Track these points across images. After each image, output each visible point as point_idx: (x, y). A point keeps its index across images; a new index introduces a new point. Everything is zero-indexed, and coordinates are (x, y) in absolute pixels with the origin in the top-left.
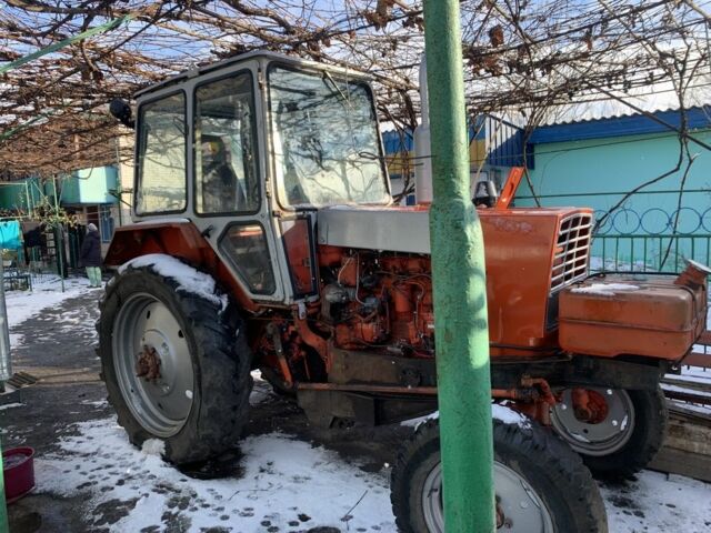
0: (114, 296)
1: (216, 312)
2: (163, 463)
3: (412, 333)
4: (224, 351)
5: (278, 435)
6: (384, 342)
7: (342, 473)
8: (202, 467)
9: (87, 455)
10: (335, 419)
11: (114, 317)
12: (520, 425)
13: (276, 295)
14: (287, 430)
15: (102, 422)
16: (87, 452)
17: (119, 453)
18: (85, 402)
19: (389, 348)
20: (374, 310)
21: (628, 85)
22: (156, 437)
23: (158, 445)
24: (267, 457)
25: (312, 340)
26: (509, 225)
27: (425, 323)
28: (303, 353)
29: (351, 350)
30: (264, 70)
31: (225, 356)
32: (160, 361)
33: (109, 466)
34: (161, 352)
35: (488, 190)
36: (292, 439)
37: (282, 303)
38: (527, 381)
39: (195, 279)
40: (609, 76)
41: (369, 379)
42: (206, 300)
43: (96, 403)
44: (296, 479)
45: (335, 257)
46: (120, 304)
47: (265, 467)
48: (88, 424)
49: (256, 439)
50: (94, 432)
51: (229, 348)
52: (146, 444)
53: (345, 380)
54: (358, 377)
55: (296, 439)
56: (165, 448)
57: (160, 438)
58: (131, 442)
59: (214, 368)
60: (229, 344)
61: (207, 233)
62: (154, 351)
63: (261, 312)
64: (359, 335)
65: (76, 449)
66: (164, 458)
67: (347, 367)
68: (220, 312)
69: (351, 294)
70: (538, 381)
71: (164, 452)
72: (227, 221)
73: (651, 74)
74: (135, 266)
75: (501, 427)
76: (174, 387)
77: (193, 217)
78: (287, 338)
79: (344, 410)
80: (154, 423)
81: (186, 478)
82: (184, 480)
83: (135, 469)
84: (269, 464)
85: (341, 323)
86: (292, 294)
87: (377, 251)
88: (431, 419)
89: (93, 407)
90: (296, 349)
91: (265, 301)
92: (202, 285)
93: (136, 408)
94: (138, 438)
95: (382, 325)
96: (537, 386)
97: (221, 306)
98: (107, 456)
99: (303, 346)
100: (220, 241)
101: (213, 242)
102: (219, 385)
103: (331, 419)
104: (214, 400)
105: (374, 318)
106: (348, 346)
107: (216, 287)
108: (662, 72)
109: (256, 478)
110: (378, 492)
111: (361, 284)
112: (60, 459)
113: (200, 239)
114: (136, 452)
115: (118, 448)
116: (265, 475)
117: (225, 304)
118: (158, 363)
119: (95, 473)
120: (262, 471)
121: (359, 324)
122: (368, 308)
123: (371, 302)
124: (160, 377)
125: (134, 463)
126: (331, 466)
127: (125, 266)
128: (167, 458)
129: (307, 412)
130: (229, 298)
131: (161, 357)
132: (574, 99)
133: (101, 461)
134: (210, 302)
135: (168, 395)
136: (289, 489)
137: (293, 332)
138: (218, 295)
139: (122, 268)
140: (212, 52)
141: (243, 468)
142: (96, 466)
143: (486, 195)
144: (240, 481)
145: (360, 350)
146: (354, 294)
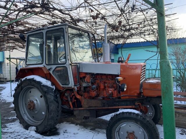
0: (20, 87)
1: (52, 90)
2: (36, 133)
3: (105, 94)
4: (55, 100)
5: (65, 123)
6: (97, 96)
7: (86, 131)
8: (47, 133)
9: (11, 133)
10: (84, 117)
11: (19, 93)
12: (139, 114)
13: (69, 85)
14: (68, 122)
15: (13, 123)
16: (11, 132)
17: (21, 131)
18: (5, 118)
19: (99, 98)
20: (95, 88)
21: (145, 35)
22: (33, 126)
23: (34, 128)
24: (64, 129)
25: (78, 97)
26: (130, 67)
27: (108, 91)
28: (75, 100)
29: (88, 99)
30: (67, 28)
31: (55, 102)
32: (35, 104)
33: (19, 135)
34: (35, 102)
35: (121, 59)
36: (70, 124)
37: (71, 87)
38: (137, 104)
39: (46, 82)
40: (141, 33)
41: (94, 106)
42: (50, 87)
43: (9, 118)
44: (74, 134)
45: (84, 75)
46: (22, 89)
47: (65, 131)
48: (9, 124)
49: (60, 124)
50: (11, 126)
51: (56, 100)
52: (30, 128)
53: (87, 106)
54: (91, 106)
55: (71, 124)
56: (36, 129)
57: (34, 126)
58: (24, 128)
59: (53, 105)
60: (56, 99)
61: (49, 70)
62: (33, 102)
63: (64, 90)
64: (91, 95)
65: (7, 131)
66: (36, 132)
67: (88, 103)
68: (53, 90)
69: (89, 84)
70: (139, 103)
71: (36, 130)
72: (55, 66)
73: (150, 33)
74: (28, 78)
75: (135, 114)
76: (39, 111)
77: (45, 65)
78: (71, 97)
79: (87, 114)
80: (31, 122)
81: (43, 136)
82: (43, 137)
83: (28, 135)
84: (66, 131)
85: (86, 92)
86: (74, 85)
87: (94, 73)
88: (117, 114)
89: (9, 119)
90: (74, 99)
91: (66, 87)
92: (48, 83)
93: (26, 118)
94: (27, 127)
95: (97, 92)
96: (139, 105)
97: (53, 89)
98: (18, 132)
99: (76, 98)
100: (53, 71)
101: (51, 72)
102: (54, 110)
103: (83, 117)
104: (52, 114)
105: (95, 90)
106: (88, 98)
107: (52, 84)
108: (152, 32)
109: (63, 134)
110: (97, 135)
111: (91, 82)
112: (3, 134)
113: (47, 71)
114: (26, 131)
115: (21, 130)
116: (65, 133)
117: (54, 88)
118: (34, 105)
119: (16, 137)
120: (64, 132)
121: (91, 92)
122: (94, 88)
123: (94, 86)
124: (35, 109)
125: (26, 134)
126: (83, 130)
127: (24, 79)
128: (37, 132)
129: (76, 116)
130: (55, 87)
131: (35, 103)
132: (133, 38)
133: (16, 134)
134: (51, 88)
135: (37, 114)
136: (73, 136)
137: (73, 95)
138: (52, 86)
139: (23, 79)
140: (47, 22)
141: (59, 132)
142: (15, 135)
143: (121, 60)
144: (59, 136)
145: (91, 99)
146: (90, 84)
